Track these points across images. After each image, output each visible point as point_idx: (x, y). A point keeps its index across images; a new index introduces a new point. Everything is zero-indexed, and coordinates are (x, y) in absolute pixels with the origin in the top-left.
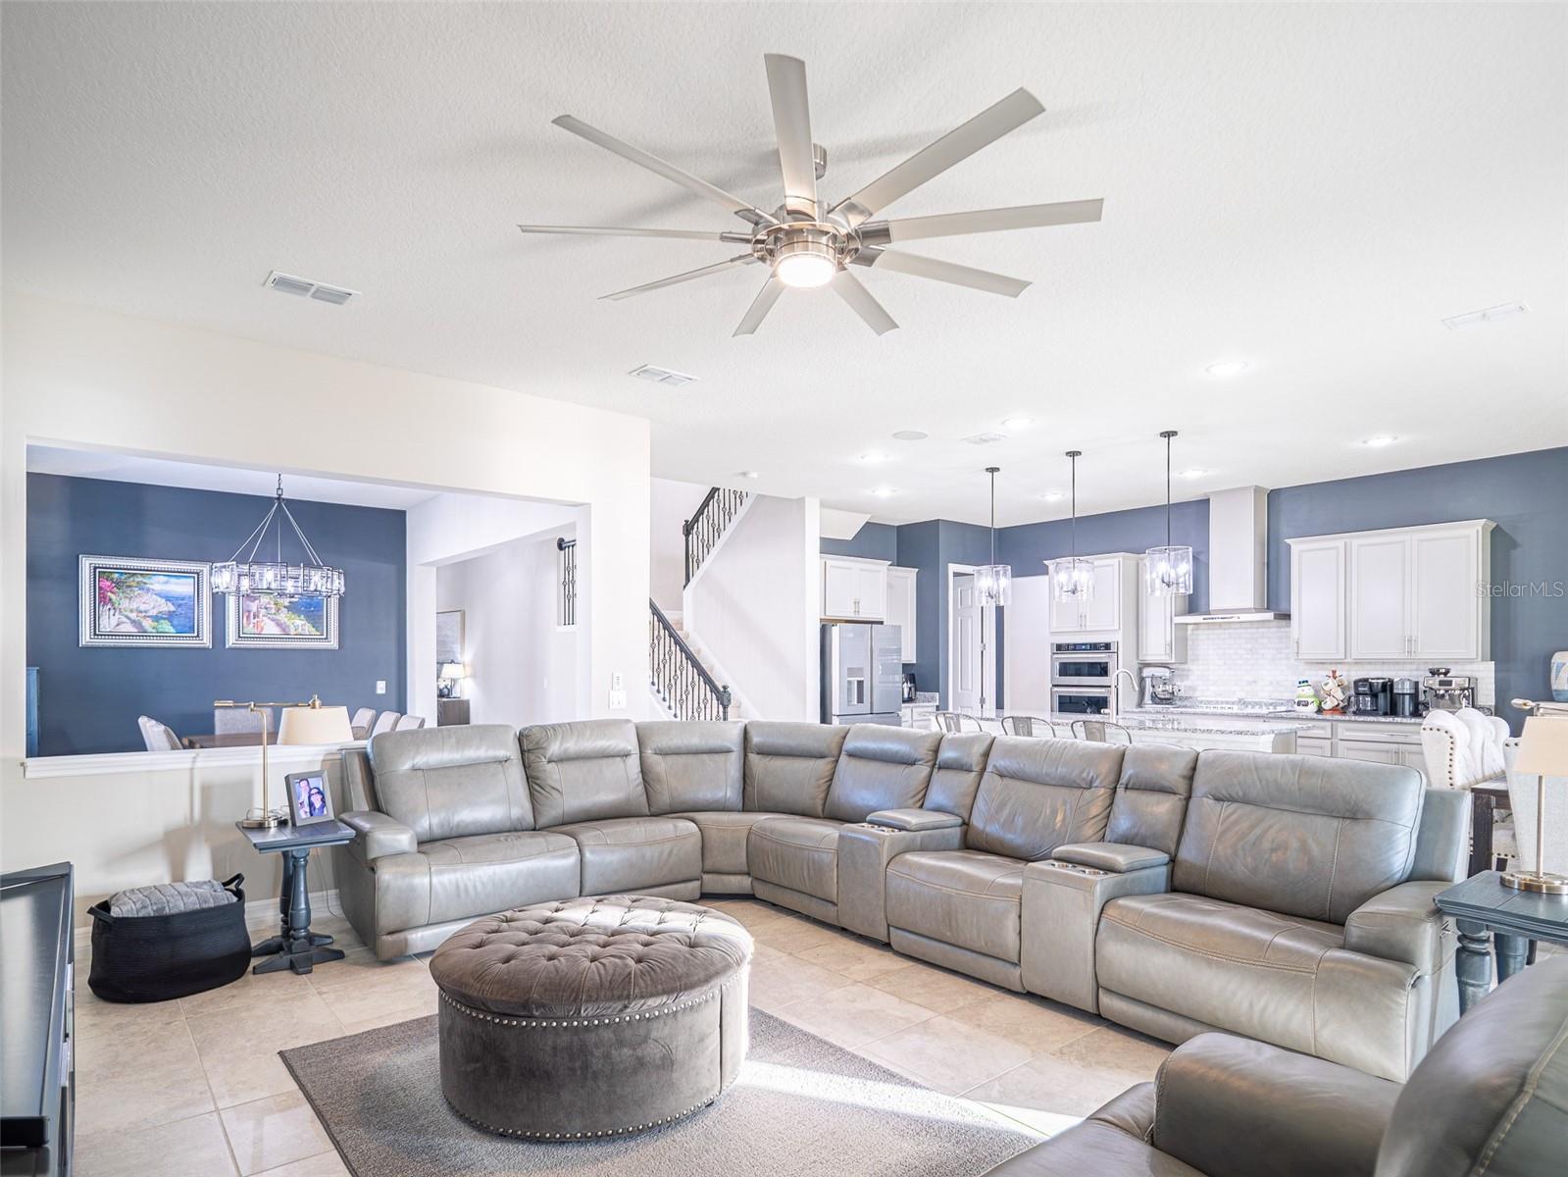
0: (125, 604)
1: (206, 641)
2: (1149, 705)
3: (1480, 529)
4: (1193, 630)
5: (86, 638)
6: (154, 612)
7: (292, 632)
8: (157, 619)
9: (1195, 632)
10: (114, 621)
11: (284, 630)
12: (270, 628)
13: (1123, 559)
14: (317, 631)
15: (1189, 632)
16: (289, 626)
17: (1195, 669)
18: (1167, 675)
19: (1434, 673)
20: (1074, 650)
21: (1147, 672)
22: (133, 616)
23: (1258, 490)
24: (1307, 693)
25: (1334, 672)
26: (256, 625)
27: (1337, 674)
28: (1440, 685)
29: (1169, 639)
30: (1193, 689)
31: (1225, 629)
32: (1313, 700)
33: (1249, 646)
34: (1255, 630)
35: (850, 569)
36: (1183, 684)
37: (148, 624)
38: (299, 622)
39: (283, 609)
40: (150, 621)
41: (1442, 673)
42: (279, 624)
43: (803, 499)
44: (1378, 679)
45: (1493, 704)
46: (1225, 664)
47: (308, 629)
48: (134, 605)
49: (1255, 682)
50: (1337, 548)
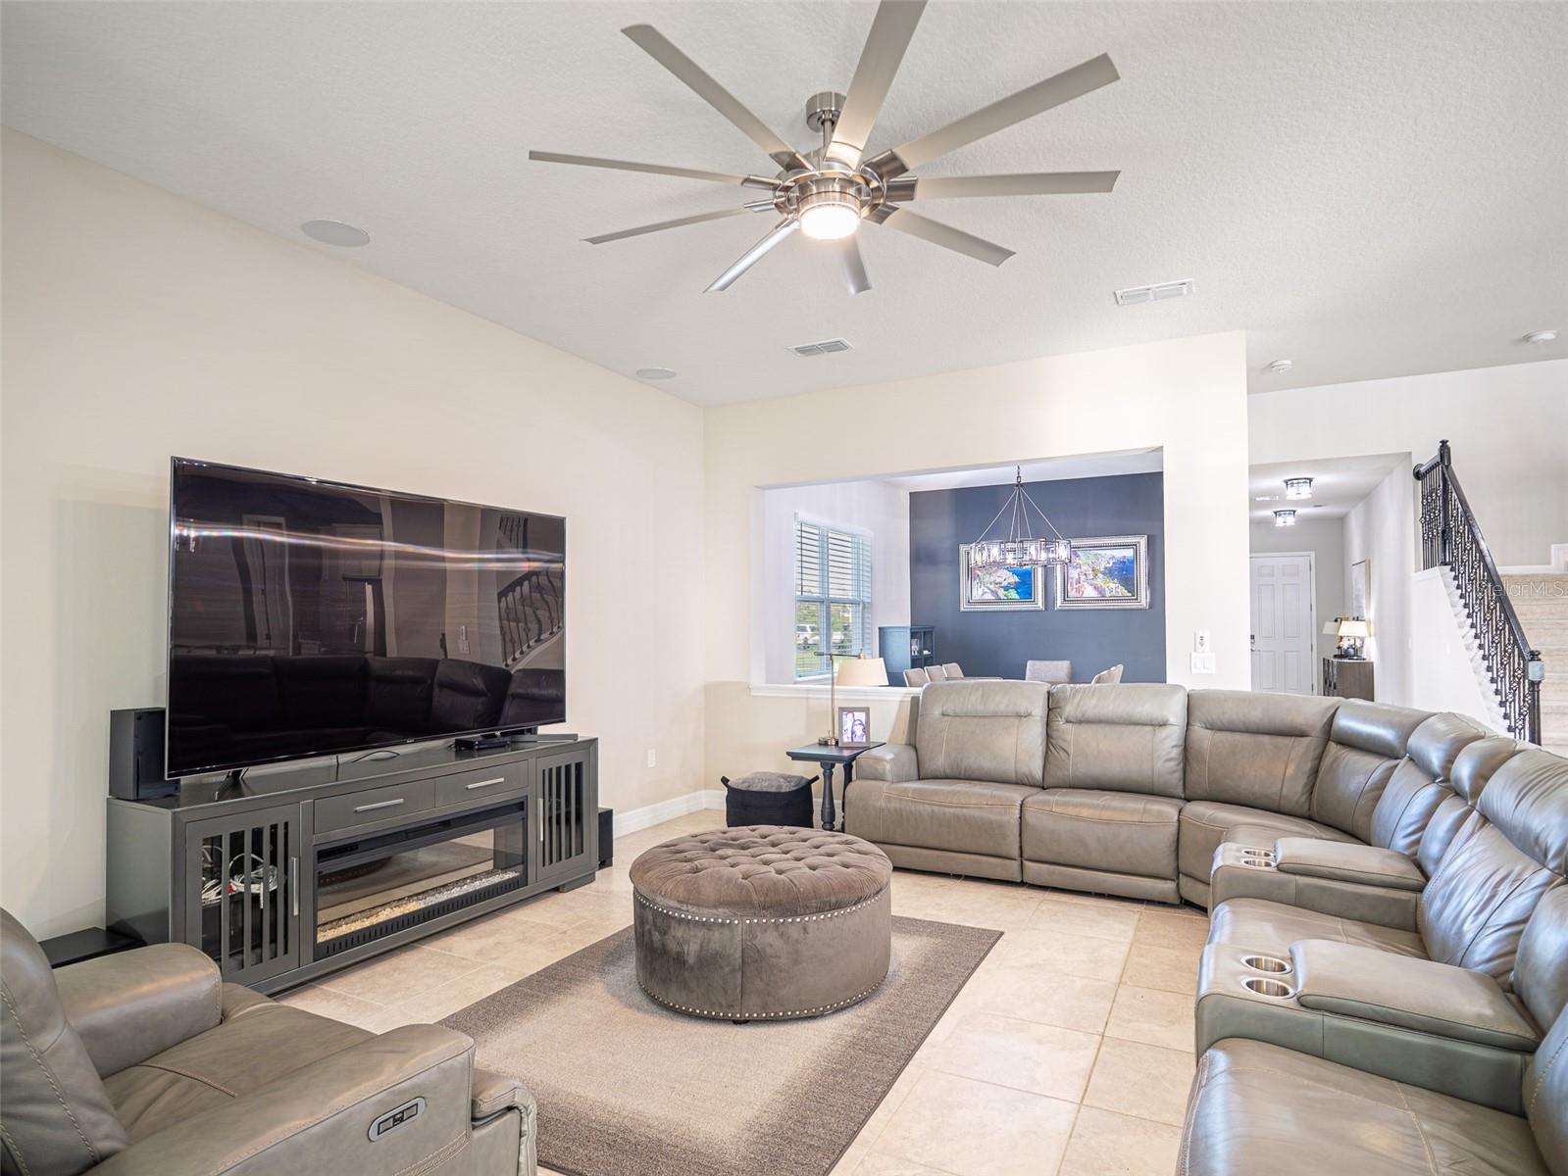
0: (987, 578)
1: (1040, 604)
5: (964, 607)
6: (1005, 584)
7: (1108, 594)
8: (1006, 589)
10: (980, 591)
11: (1100, 593)
12: (1090, 592)
14: (1129, 592)
16: (1104, 590)
22: (992, 587)
26: (1078, 590)
37: (1001, 593)
38: (1113, 586)
39: (1099, 575)
40: (1002, 590)
42: (1096, 588)
47: (1122, 591)
48: (993, 579)
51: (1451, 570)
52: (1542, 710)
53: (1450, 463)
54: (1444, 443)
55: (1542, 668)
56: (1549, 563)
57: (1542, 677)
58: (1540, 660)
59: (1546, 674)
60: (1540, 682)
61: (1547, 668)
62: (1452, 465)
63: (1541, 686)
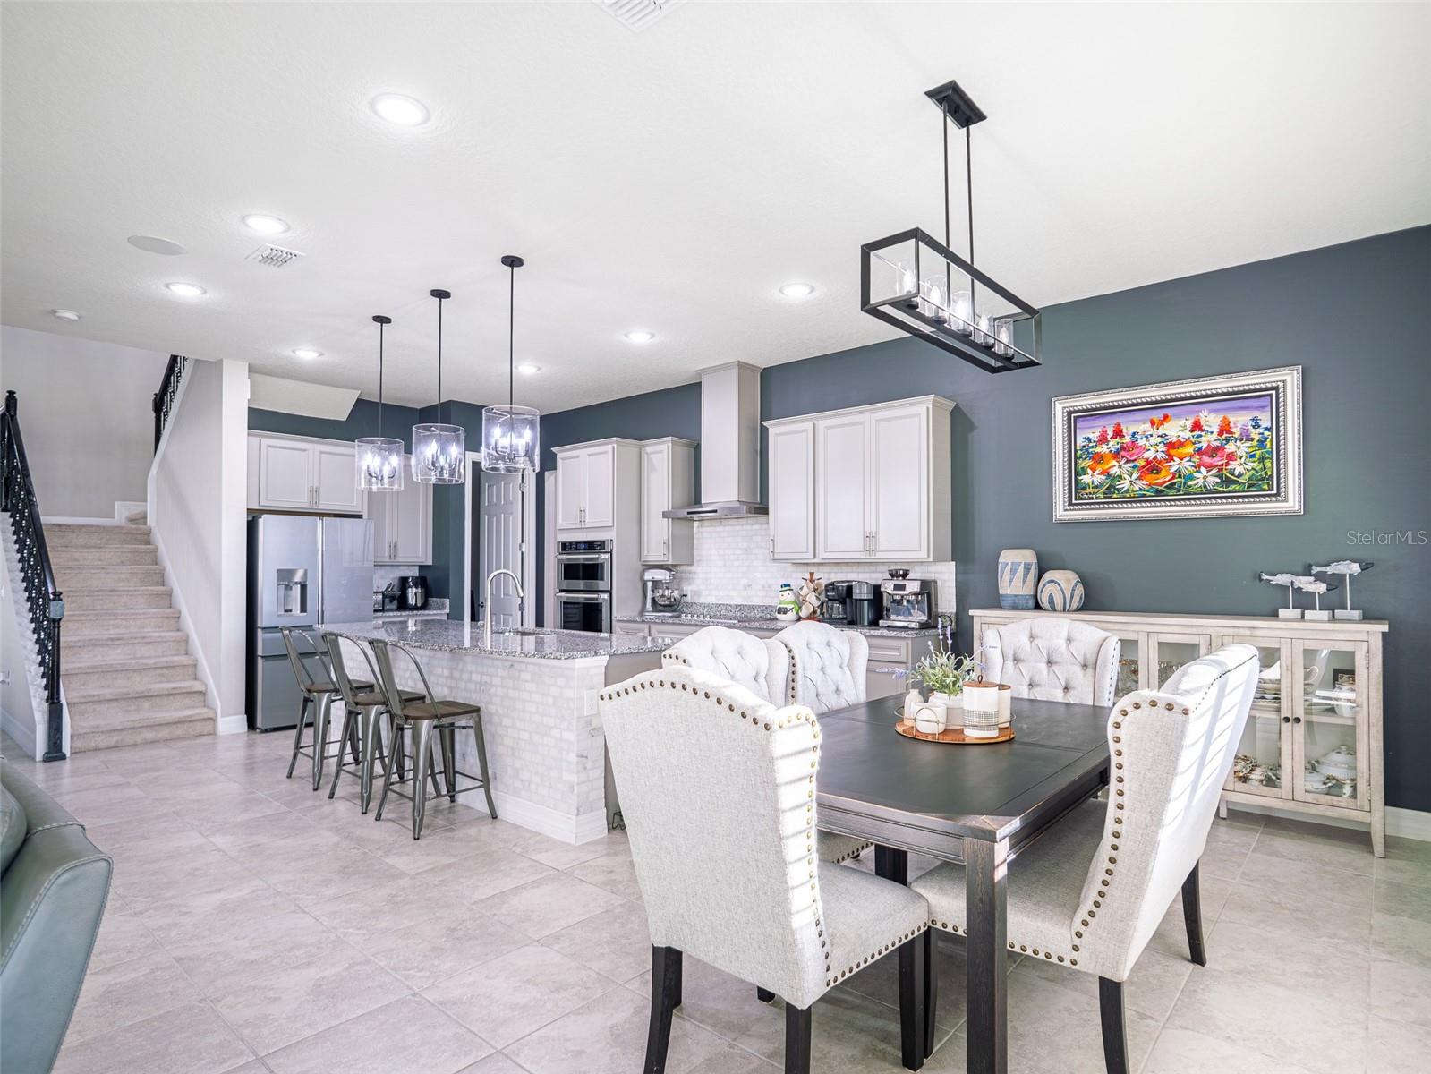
2: (650, 615)
3: (930, 406)
4: (698, 527)
9: (700, 529)
13: (618, 445)
15: (695, 530)
17: (699, 570)
18: (668, 578)
19: (893, 575)
20: (576, 549)
21: (649, 575)
23: (742, 366)
24: (788, 597)
25: (812, 574)
27: (815, 577)
28: (895, 589)
29: (666, 537)
30: (698, 593)
31: (725, 526)
32: (792, 606)
33: (745, 545)
34: (749, 527)
35: (305, 450)
36: (689, 588)
41: (900, 576)
43: (221, 360)
44: (843, 582)
45: (954, 611)
46: (725, 565)
49: (750, 586)
50: (805, 431)
51: (11, 517)
52: (61, 645)
53: (16, 414)
54: (11, 394)
55: (62, 608)
56: (113, 517)
57: (63, 615)
58: (61, 600)
59: (65, 613)
60: (60, 619)
61: (67, 606)
62: (18, 416)
63: (61, 623)
